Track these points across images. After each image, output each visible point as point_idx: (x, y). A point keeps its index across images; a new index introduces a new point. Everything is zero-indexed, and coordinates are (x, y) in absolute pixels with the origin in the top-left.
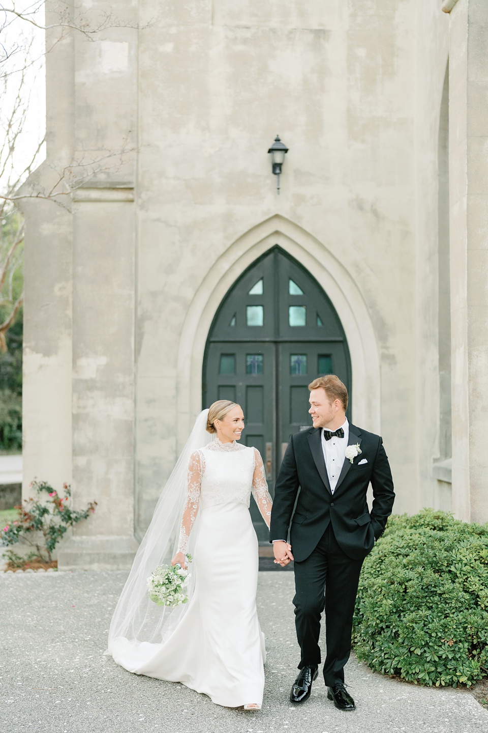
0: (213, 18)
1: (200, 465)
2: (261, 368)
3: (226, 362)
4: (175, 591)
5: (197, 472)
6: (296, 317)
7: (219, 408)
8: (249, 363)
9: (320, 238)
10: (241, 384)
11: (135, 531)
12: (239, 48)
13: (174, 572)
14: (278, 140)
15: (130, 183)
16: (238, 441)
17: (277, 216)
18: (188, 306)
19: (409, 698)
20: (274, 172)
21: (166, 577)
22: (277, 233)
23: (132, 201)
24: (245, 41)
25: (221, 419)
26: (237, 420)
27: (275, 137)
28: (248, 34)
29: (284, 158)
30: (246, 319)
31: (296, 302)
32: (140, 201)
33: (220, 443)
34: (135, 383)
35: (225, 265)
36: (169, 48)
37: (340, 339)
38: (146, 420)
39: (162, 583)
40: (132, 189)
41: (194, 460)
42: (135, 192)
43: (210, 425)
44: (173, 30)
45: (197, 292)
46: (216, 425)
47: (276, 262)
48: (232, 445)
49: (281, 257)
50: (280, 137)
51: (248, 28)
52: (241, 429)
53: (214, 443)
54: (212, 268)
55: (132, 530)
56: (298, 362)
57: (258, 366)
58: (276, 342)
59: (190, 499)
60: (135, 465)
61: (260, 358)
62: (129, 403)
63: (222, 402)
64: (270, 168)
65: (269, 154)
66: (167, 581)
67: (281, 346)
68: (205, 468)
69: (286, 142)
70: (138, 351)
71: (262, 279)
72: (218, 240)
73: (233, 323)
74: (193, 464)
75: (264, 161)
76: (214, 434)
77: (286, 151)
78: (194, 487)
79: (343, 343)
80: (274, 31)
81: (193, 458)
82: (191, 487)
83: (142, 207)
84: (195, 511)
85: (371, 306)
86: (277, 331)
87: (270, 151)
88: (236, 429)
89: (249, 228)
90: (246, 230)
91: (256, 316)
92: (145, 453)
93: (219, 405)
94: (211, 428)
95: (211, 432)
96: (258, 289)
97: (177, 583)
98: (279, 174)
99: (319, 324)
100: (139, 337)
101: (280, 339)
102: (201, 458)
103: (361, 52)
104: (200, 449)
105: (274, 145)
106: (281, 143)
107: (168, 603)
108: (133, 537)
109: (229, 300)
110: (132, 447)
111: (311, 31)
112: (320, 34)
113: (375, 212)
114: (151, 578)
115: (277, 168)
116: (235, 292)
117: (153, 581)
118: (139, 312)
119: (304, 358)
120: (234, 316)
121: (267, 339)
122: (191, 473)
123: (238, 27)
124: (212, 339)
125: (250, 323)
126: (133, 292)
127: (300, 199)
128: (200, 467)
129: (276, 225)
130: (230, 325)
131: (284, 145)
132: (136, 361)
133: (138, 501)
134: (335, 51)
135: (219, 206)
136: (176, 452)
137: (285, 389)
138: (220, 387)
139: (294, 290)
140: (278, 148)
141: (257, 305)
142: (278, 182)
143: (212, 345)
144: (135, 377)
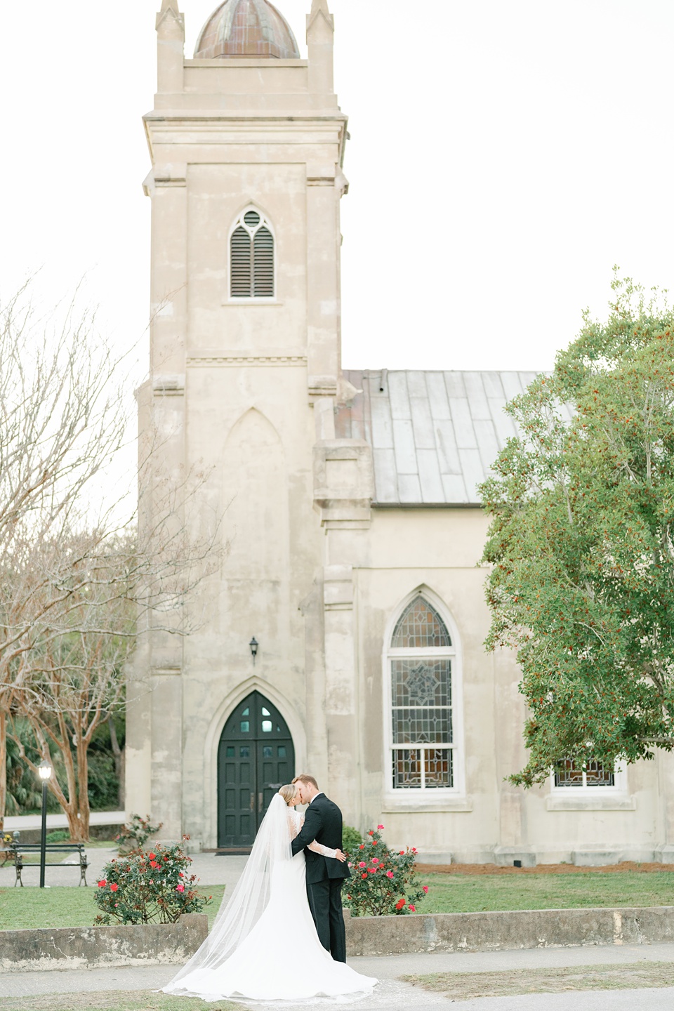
2: (248, 754)
3: (231, 751)
6: (267, 726)
8: (242, 752)
10: (238, 763)
12: (235, 591)
14: (253, 639)
15: (179, 665)
17: (254, 676)
18: (209, 723)
20: (252, 654)
22: (255, 684)
23: (180, 674)
24: (237, 588)
28: (239, 584)
29: (257, 648)
30: (240, 728)
31: (267, 718)
34: (182, 763)
35: (228, 701)
37: (289, 738)
38: (188, 782)
40: (180, 668)
45: (214, 716)
47: (256, 699)
49: (258, 695)
50: (255, 638)
54: (222, 703)
56: (268, 750)
57: (246, 752)
58: (256, 741)
60: (182, 805)
61: (248, 749)
62: (179, 774)
64: (251, 652)
65: (250, 646)
67: (258, 743)
70: (183, 747)
71: (248, 707)
72: (224, 689)
73: (234, 730)
75: (246, 649)
77: (259, 644)
79: (290, 740)
80: (252, 582)
83: (186, 673)
86: (256, 734)
87: (250, 644)
89: (241, 682)
90: (238, 683)
91: (246, 726)
92: (187, 799)
96: (246, 712)
98: (254, 655)
99: (279, 730)
100: (184, 740)
101: (258, 739)
103: (297, 592)
105: (252, 641)
106: (255, 641)
109: (231, 718)
110: (181, 796)
111: (272, 582)
112: (276, 583)
113: (304, 673)
115: (254, 653)
116: (234, 715)
118: (184, 727)
119: (270, 748)
120: (235, 726)
121: (251, 739)
123: (235, 580)
124: (223, 739)
125: (243, 731)
126: (180, 719)
127: (266, 667)
129: (254, 681)
130: (232, 732)
131: (257, 641)
132: (182, 752)
133: (184, 824)
134: (284, 592)
135: (225, 671)
136: (204, 798)
137: (260, 765)
138: (227, 764)
139: (265, 712)
140: (254, 643)
141: (246, 721)
142: (254, 659)
143: (223, 742)
144: (182, 760)
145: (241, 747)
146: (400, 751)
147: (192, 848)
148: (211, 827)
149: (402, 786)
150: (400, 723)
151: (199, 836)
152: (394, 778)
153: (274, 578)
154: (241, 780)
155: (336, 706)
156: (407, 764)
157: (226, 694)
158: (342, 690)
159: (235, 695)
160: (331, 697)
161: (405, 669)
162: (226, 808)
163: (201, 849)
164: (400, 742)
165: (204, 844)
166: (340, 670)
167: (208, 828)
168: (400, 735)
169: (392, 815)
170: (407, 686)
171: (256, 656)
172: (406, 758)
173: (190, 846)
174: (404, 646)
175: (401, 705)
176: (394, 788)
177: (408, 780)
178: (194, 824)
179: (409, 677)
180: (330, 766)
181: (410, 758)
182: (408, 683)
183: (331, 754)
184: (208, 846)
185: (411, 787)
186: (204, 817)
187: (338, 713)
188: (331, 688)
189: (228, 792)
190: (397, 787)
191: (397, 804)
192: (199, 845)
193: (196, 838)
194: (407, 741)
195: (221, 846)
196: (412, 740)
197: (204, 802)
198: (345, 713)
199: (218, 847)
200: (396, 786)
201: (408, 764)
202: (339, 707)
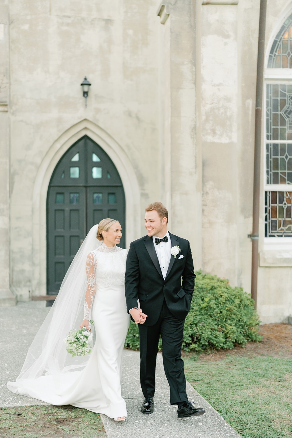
0: (50, 11)
1: (94, 262)
2: (78, 200)
3: (60, 197)
4: (83, 346)
5: (92, 267)
6: (96, 173)
7: (105, 224)
8: (71, 198)
9: (109, 132)
10: (67, 209)
11: (10, 286)
12: (65, 28)
13: (81, 333)
14: (85, 79)
15: (5, 102)
16: (117, 245)
17: (85, 120)
18: (38, 167)
19: (132, 356)
20: (84, 96)
21: (76, 337)
22: (86, 128)
23: (7, 112)
24: (68, 25)
25: (107, 231)
26: (117, 231)
27: (84, 78)
28: (69, 21)
29: (89, 89)
30: (69, 174)
31: (97, 165)
32: (12, 111)
33: (106, 247)
34: (9, 208)
35: (58, 146)
36: (26, 27)
37: (120, 185)
38: (16, 228)
39: (73, 341)
40: (6, 105)
41: (90, 259)
42: (8, 106)
43: (99, 235)
44: (29, 17)
45: (43, 160)
46: (104, 235)
47: (86, 145)
48: (114, 248)
49: (88, 141)
50: (87, 78)
51: (69, 17)
52: (120, 237)
53: (102, 246)
54: (51, 147)
55: (9, 286)
56: (98, 197)
57: (76, 199)
58: (86, 187)
59: (89, 284)
60: (10, 252)
61: (77, 195)
62: (6, 219)
63: (107, 220)
64: (82, 94)
65: (81, 86)
66: (76, 340)
67: (88, 189)
68: (97, 263)
69: (90, 80)
70: (11, 191)
71: (78, 152)
72: (54, 133)
73: (63, 177)
74: (90, 262)
75: (78, 90)
76: (102, 241)
77: (90, 85)
78: (91, 277)
79: (121, 187)
80: (83, 19)
81: (89, 257)
82: (89, 277)
83: (13, 114)
84: (93, 292)
85: (136, 167)
86: (86, 181)
87: (82, 85)
88: (116, 237)
89: (71, 125)
90: (69, 127)
91: (75, 172)
92: (15, 246)
93: (105, 222)
94: (100, 237)
95: (100, 240)
96: (76, 158)
97: (84, 341)
98: (86, 97)
99: (109, 176)
100: (12, 184)
101: (87, 185)
102: (94, 257)
103: (130, 32)
104: (93, 251)
105: (84, 81)
106: (87, 81)
107: (79, 354)
108: (9, 290)
109: (61, 164)
110: (9, 242)
111: (104, 20)
112: (109, 21)
113: (138, 118)
114: (66, 339)
115: (85, 94)
116: (64, 160)
117: (68, 340)
118: (12, 171)
119: (100, 195)
120: (64, 172)
121: (81, 185)
122: (89, 267)
123: (64, 16)
124: (52, 185)
125: (72, 176)
126: (8, 161)
127: (98, 111)
128: (94, 263)
129: (85, 124)
130: (61, 177)
131: (88, 82)
132: (10, 197)
133: (12, 271)
134: (117, 31)
135: (54, 114)
136: (32, 245)
137: (90, 211)
138: (56, 210)
139: (95, 158)
140: (86, 83)
141: (75, 167)
142: (86, 101)
143: (52, 188)
144: (10, 205)
145: (71, 193)
146: (274, 193)
147: (21, 296)
148: (40, 274)
149: (276, 235)
150: (276, 160)
151: (28, 284)
152: (266, 225)
153: (106, 17)
154: (70, 226)
155: (214, 132)
156: (281, 209)
157: (56, 138)
158: (222, 110)
159: (65, 138)
160: (207, 120)
161: (284, 95)
162: (55, 254)
163: (30, 297)
164: (276, 182)
165: (33, 291)
166: (220, 85)
167: (37, 276)
168: (276, 175)
169: (272, 270)
170: (284, 116)
171: (88, 98)
172: (281, 201)
173: (19, 294)
174: (283, 67)
175: (277, 139)
176: (266, 236)
177: (282, 227)
178: (23, 271)
179: (287, 105)
180: (205, 208)
181: (285, 202)
182: (285, 113)
183: (207, 193)
184: (37, 293)
185: (286, 236)
186: (33, 264)
187: (216, 140)
188: (208, 107)
189: (58, 239)
190: (270, 236)
191: (278, 257)
192: (28, 293)
193: (25, 286)
194: (283, 181)
195: (50, 293)
196: (288, 180)
197: (33, 249)
198: (225, 140)
199: (48, 293)
200: (268, 234)
201: (283, 209)
202: (218, 132)
